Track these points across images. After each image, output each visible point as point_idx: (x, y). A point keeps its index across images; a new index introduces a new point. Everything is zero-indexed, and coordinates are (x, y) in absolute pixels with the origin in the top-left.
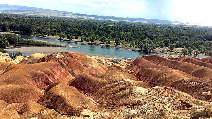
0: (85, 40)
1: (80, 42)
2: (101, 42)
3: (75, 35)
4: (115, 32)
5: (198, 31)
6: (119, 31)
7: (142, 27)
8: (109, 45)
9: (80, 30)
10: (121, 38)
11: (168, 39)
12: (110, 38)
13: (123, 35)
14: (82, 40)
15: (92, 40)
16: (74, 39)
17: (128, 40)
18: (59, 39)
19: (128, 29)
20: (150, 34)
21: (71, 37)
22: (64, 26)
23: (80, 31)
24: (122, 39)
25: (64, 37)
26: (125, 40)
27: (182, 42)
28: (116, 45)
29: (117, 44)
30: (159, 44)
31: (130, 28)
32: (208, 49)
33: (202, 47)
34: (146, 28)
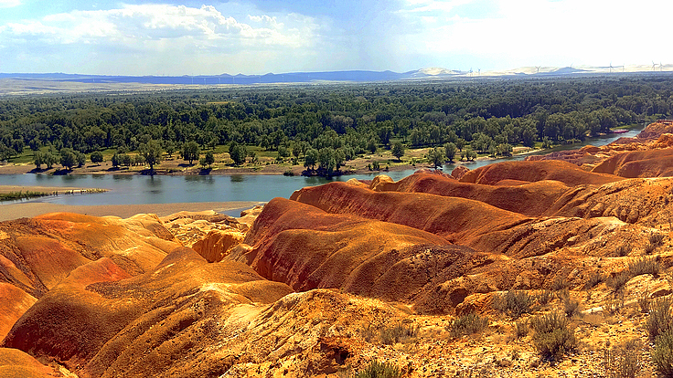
0: (127, 161)
1: (110, 170)
2: (182, 161)
3: (91, 151)
4: (230, 124)
5: (470, 93)
6: (241, 117)
7: (314, 99)
8: (210, 169)
9: (109, 129)
10: (248, 140)
11: (387, 126)
12: (212, 145)
13: (253, 130)
14: (115, 163)
15: (151, 160)
16: (88, 162)
17: (273, 145)
18: (33, 171)
19: (272, 110)
20: (338, 119)
21: (75, 157)
22: (50, 124)
23: (108, 134)
24: (253, 142)
25: (52, 161)
26: (262, 146)
27: (427, 130)
28: (232, 165)
29: (237, 159)
30: (363, 145)
31: (278, 106)
32: (499, 142)
33: (483, 136)
34: (326, 101)
